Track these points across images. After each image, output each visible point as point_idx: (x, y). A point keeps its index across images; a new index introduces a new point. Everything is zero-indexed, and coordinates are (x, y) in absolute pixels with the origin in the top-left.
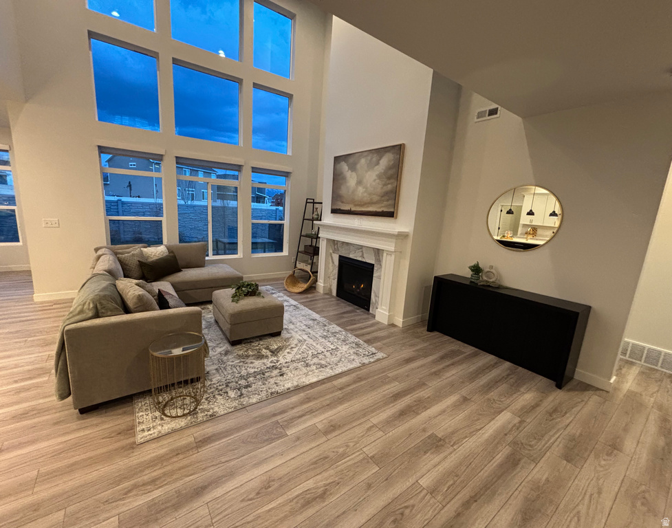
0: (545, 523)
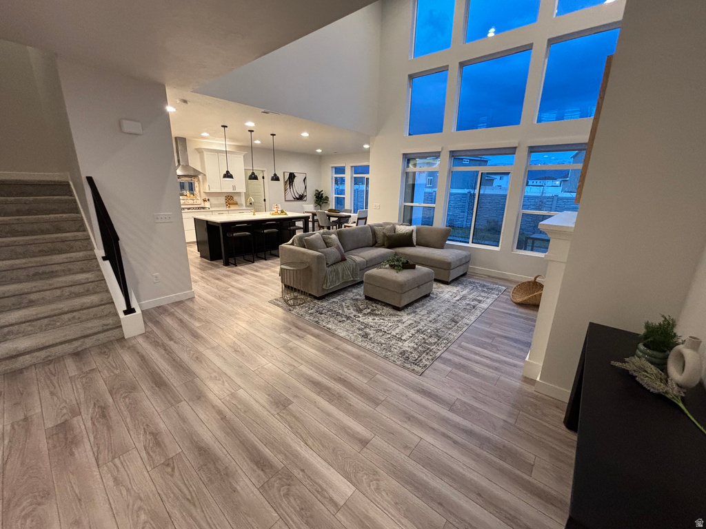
0: (193, 464)
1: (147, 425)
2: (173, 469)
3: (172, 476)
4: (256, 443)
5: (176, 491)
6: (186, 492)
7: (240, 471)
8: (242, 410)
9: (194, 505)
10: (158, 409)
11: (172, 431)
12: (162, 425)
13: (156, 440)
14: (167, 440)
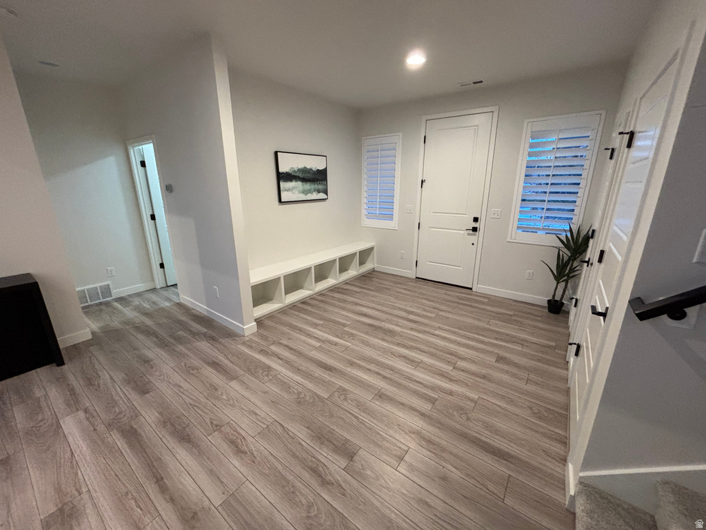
0: (195, 428)
1: (253, 462)
2: (212, 423)
3: (211, 419)
4: (128, 451)
5: (206, 411)
6: (198, 410)
7: (153, 425)
8: (130, 496)
9: (191, 404)
10: (251, 486)
11: (222, 457)
12: (237, 463)
13: (237, 445)
14: (225, 447)
